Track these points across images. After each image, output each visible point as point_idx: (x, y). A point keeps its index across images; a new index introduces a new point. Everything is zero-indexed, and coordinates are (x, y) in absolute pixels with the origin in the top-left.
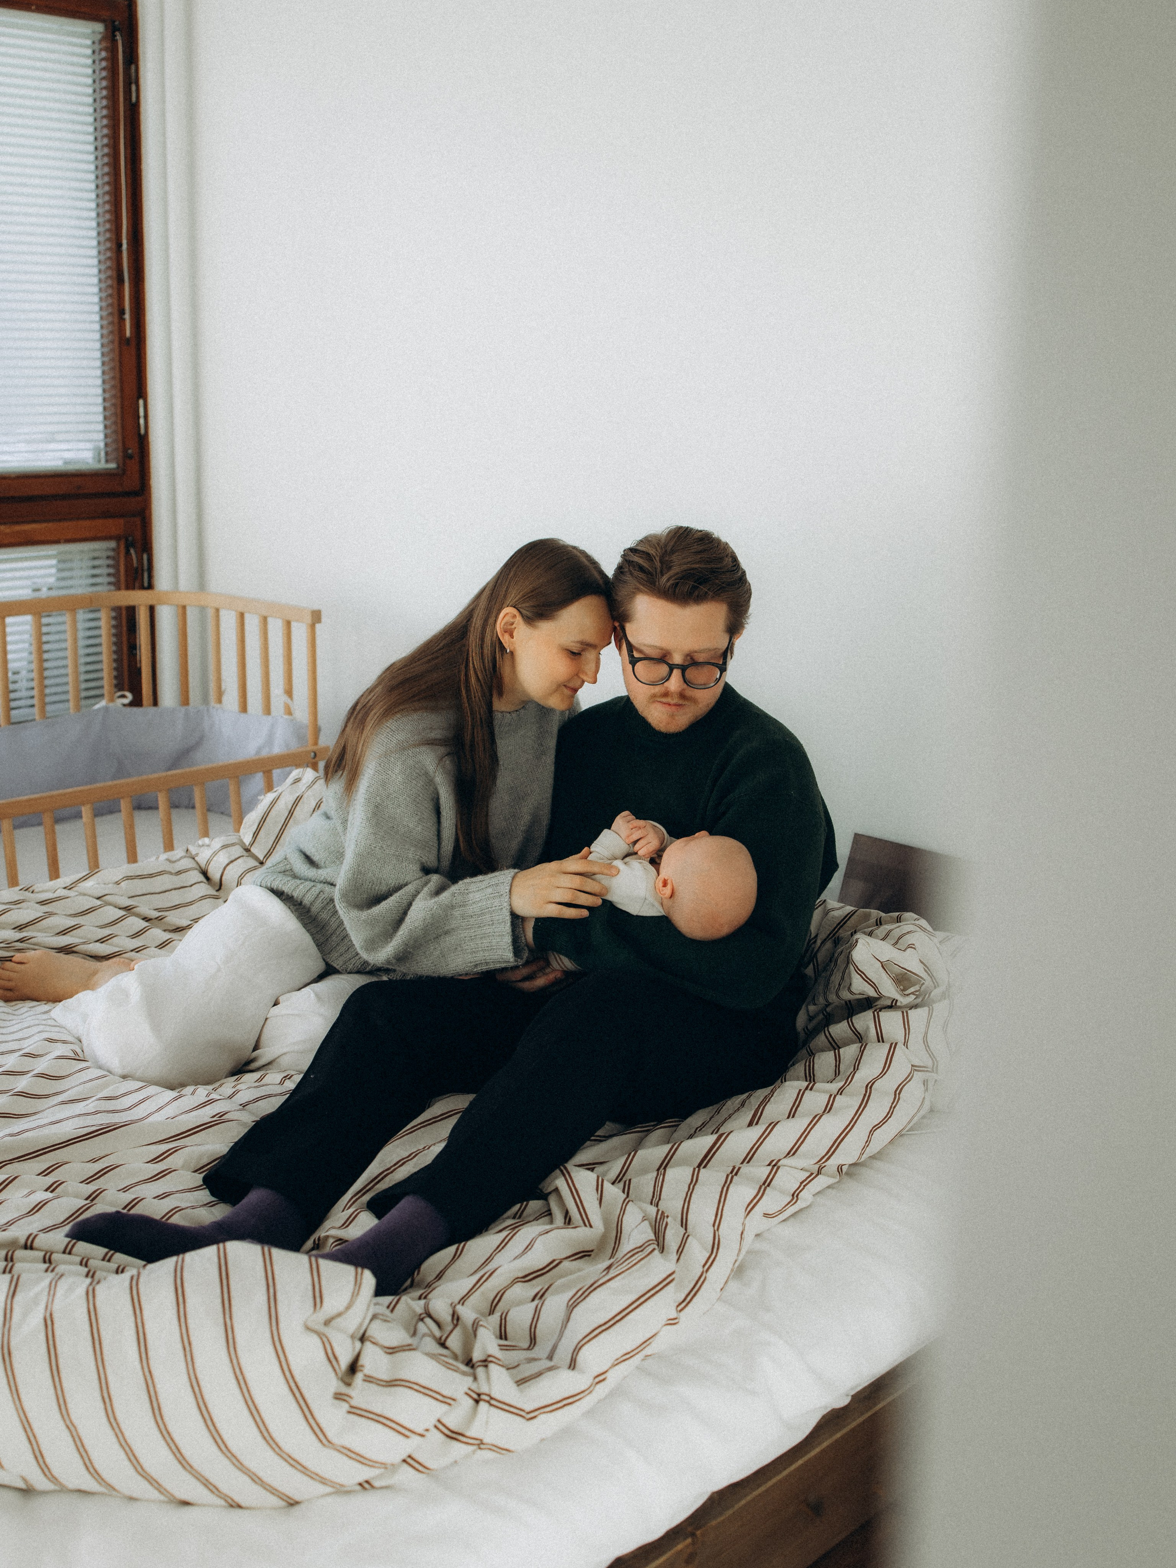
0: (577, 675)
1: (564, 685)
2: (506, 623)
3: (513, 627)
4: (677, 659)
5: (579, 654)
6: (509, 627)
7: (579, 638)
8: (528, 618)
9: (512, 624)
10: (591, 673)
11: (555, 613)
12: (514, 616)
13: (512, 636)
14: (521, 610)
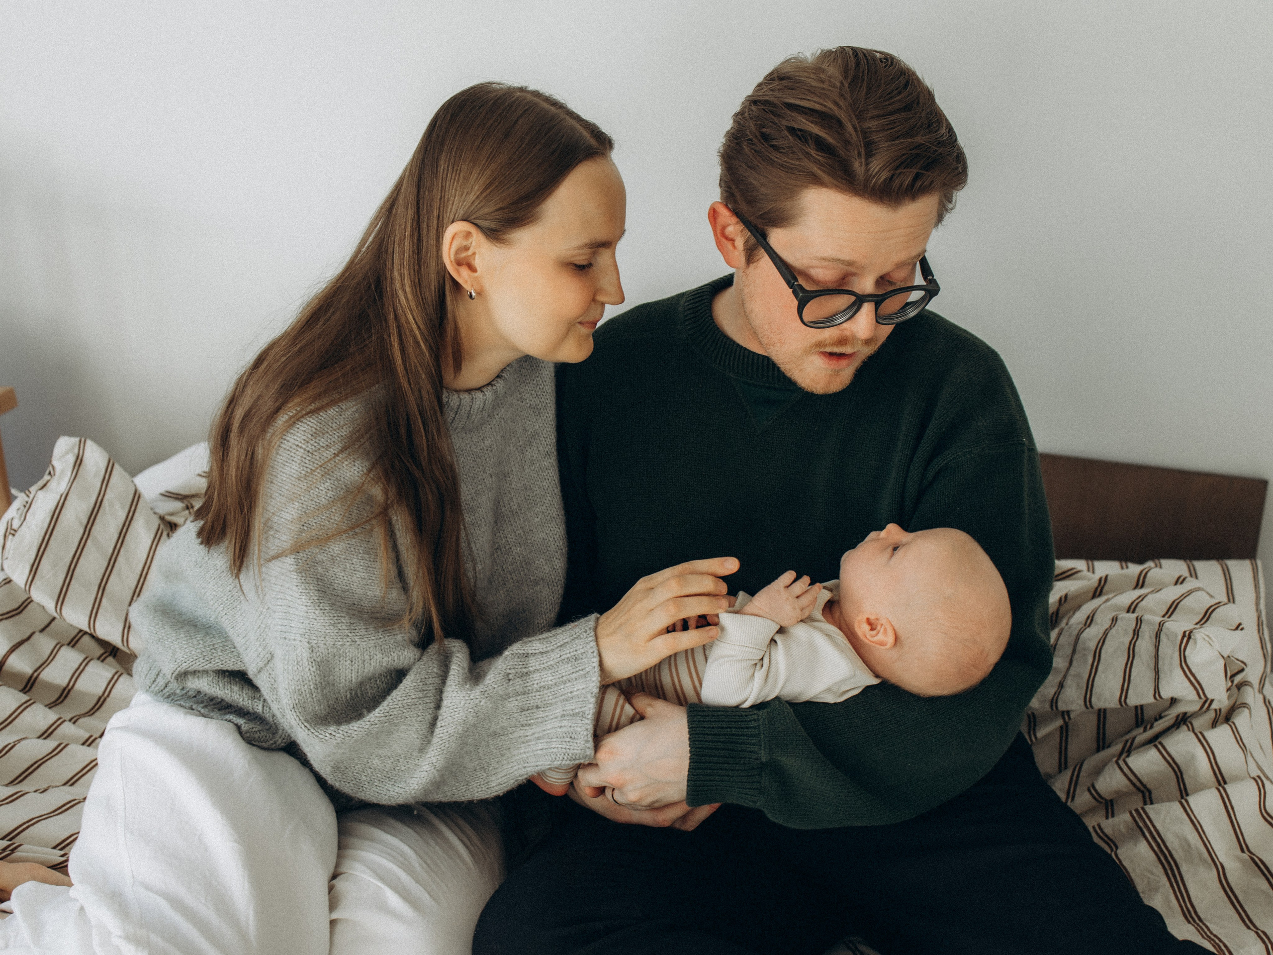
0: (594, 300)
1: (580, 323)
2: (457, 253)
3: (470, 252)
4: (866, 285)
5: (590, 265)
6: (463, 255)
7: (584, 239)
8: (492, 230)
9: (467, 248)
10: (611, 289)
11: (538, 209)
12: (468, 235)
13: (472, 268)
14: (478, 222)
